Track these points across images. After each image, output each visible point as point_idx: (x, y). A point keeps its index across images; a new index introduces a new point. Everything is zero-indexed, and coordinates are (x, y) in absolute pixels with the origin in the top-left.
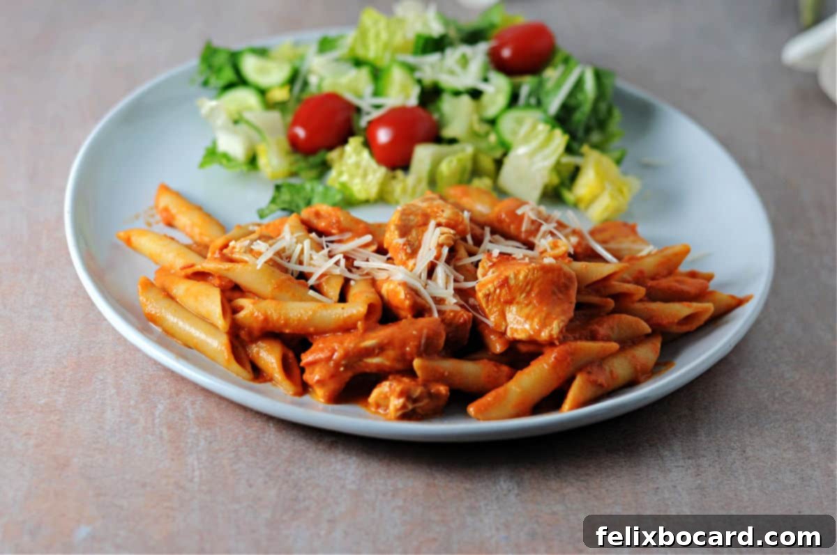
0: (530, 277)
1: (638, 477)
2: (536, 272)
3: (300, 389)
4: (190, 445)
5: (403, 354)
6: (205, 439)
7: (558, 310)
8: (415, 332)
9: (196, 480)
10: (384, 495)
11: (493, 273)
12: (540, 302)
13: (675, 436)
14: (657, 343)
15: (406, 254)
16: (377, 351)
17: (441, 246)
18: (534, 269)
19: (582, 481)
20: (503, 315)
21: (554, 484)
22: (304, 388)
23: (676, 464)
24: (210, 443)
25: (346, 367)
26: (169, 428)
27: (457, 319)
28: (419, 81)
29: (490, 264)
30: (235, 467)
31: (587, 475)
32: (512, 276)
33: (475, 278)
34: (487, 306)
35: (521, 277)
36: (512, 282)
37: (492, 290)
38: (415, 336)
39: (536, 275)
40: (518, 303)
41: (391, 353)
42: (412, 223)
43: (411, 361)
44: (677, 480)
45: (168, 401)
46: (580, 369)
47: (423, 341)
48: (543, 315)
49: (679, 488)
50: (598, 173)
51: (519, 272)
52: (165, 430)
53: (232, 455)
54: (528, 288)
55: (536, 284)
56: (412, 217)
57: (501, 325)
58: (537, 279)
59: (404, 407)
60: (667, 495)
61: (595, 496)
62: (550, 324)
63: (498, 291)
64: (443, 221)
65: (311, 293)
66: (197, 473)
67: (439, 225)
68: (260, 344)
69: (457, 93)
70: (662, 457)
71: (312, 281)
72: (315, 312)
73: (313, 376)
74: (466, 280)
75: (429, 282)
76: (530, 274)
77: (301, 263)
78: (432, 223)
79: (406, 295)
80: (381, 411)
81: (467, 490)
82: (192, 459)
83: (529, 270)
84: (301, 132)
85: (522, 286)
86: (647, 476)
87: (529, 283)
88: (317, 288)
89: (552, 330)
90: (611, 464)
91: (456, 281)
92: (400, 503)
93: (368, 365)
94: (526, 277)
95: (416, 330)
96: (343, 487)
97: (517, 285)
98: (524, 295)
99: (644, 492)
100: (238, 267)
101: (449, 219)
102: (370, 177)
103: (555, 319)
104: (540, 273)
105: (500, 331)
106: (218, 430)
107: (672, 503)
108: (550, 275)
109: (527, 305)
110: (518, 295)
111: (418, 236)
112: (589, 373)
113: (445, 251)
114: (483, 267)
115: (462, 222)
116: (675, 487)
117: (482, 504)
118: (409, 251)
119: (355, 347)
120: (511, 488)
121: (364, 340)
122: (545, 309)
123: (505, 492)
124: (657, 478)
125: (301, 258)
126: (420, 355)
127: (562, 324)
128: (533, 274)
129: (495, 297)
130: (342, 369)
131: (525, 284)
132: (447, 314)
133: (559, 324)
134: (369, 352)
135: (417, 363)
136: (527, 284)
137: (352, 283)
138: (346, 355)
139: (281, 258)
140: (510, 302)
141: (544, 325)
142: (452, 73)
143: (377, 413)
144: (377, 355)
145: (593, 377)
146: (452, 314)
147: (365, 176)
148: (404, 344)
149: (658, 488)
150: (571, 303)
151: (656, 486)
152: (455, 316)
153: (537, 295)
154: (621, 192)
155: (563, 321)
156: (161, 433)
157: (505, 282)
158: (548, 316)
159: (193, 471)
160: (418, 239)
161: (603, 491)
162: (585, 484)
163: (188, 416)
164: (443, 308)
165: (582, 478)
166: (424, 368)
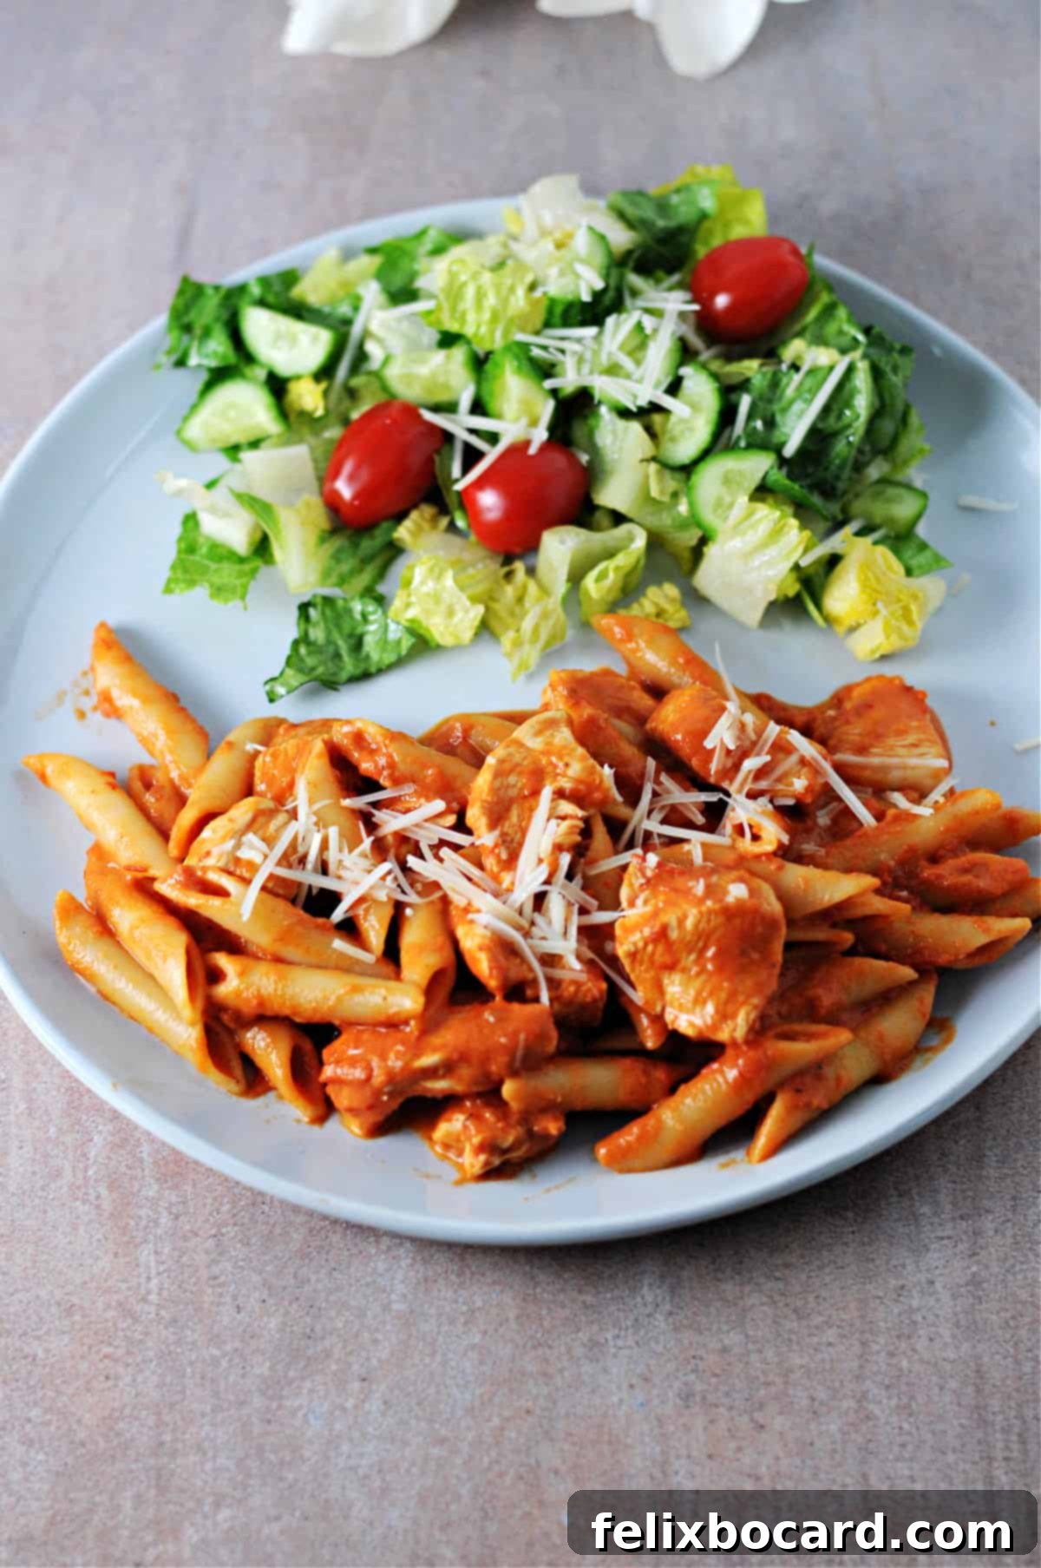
0: (703, 925)
1: (871, 1266)
2: (713, 917)
3: (321, 1110)
4: (144, 1222)
5: (487, 1075)
6: (168, 1209)
7: (749, 983)
8: (503, 1040)
9: (153, 1297)
10: (452, 1322)
11: (646, 902)
12: (720, 969)
13: (946, 1171)
14: (928, 994)
15: (499, 861)
16: (441, 1072)
17: (558, 848)
18: (710, 912)
19: (777, 1279)
20: (659, 988)
21: (730, 1289)
22: (325, 1109)
23: (940, 1234)
24: (177, 1217)
25: (390, 1094)
26: (112, 1187)
27: (580, 995)
28: (554, 392)
29: (642, 881)
30: (216, 1270)
31: (787, 1266)
32: (673, 922)
33: (615, 905)
34: (633, 970)
35: (689, 923)
36: (674, 935)
37: (641, 944)
38: (503, 1046)
39: (713, 924)
40: (685, 970)
41: (465, 1072)
42: (513, 792)
43: (501, 1083)
44: (937, 1268)
45: (110, 1127)
46: (781, 1085)
47: (520, 1053)
48: (723, 995)
49: (938, 1286)
50: (865, 584)
51: (685, 917)
52: (104, 1191)
53: (210, 1243)
54: (701, 944)
55: (713, 938)
56: (512, 779)
57: (654, 1004)
58: (716, 928)
59: (487, 1163)
60: (915, 1303)
61: (795, 1311)
62: (733, 1016)
63: (650, 948)
64: (567, 785)
65: (340, 944)
66: (154, 1283)
67: (560, 794)
68: (255, 1029)
69: (624, 413)
70: (916, 1218)
71: (338, 914)
72: (339, 999)
73: (342, 1098)
74: (601, 908)
75: (538, 918)
76: (704, 920)
77: (324, 869)
78: (547, 793)
79: (491, 969)
80: (452, 1155)
81: (586, 1306)
82: (146, 1255)
83: (701, 913)
84: (344, 488)
85: (690, 942)
86: (888, 1262)
87: (702, 939)
88: (350, 929)
89: (734, 1030)
90: (830, 1241)
91: (583, 911)
92: (477, 1339)
93: (426, 1090)
94: (696, 926)
95: (505, 1036)
96: (386, 1308)
97: (681, 940)
98: (693, 957)
99: (879, 1298)
100: (215, 902)
101: (578, 781)
102: (459, 615)
103: (743, 1003)
104: (721, 920)
105: (653, 1013)
106: (188, 1189)
107: (924, 1318)
108: (737, 921)
109: (699, 974)
110: (684, 955)
111: (521, 819)
112: (798, 1091)
113: (565, 859)
114: (631, 885)
115: (599, 787)
116: (931, 1283)
117: (609, 1336)
118: (504, 856)
119: (403, 1069)
120: (659, 1299)
121: (417, 1056)
122: (726, 984)
123: (649, 1309)
124: (904, 1266)
125: (325, 857)
126: (514, 1073)
127: (753, 1016)
128: (709, 921)
129: (646, 958)
130: (385, 1098)
131: (695, 938)
132: (564, 985)
133: (748, 1014)
134: (431, 1073)
135: (508, 1089)
136: (699, 937)
137: (408, 912)
138: (391, 1078)
139: (290, 866)
140: (671, 967)
141: (724, 1015)
142: (613, 370)
143: (445, 1158)
144: (443, 1077)
145: (804, 1098)
146: (572, 989)
147: (450, 613)
148: (486, 1058)
149: (902, 1287)
150: (773, 966)
151: (901, 1282)
152: (577, 992)
153: (716, 955)
154: (906, 614)
155: (756, 1007)
156: (98, 1197)
157: (662, 935)
158: (732, 995)
159: (149, 1279)
160: (520, 826)
161: (811, 1299)
162: (781, 1285)
163: (141, 1160)
164: (558, 973)
165: (778, 1274)
166: (518, 1095)
